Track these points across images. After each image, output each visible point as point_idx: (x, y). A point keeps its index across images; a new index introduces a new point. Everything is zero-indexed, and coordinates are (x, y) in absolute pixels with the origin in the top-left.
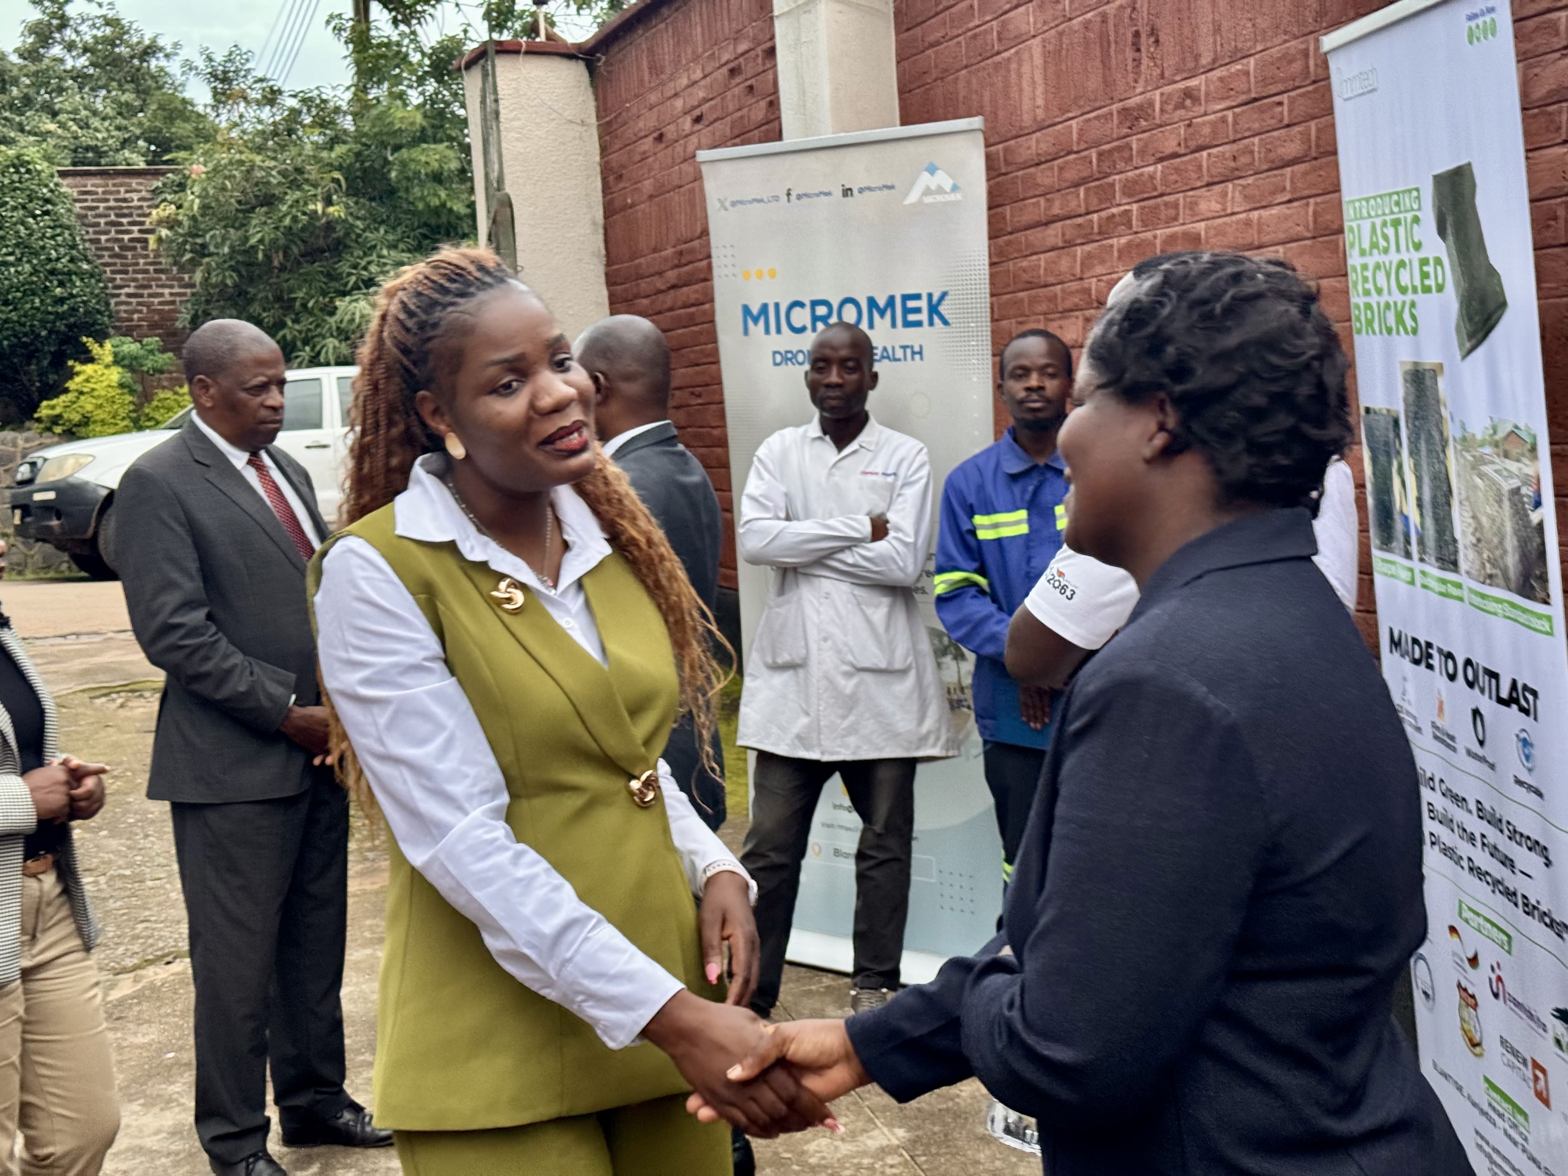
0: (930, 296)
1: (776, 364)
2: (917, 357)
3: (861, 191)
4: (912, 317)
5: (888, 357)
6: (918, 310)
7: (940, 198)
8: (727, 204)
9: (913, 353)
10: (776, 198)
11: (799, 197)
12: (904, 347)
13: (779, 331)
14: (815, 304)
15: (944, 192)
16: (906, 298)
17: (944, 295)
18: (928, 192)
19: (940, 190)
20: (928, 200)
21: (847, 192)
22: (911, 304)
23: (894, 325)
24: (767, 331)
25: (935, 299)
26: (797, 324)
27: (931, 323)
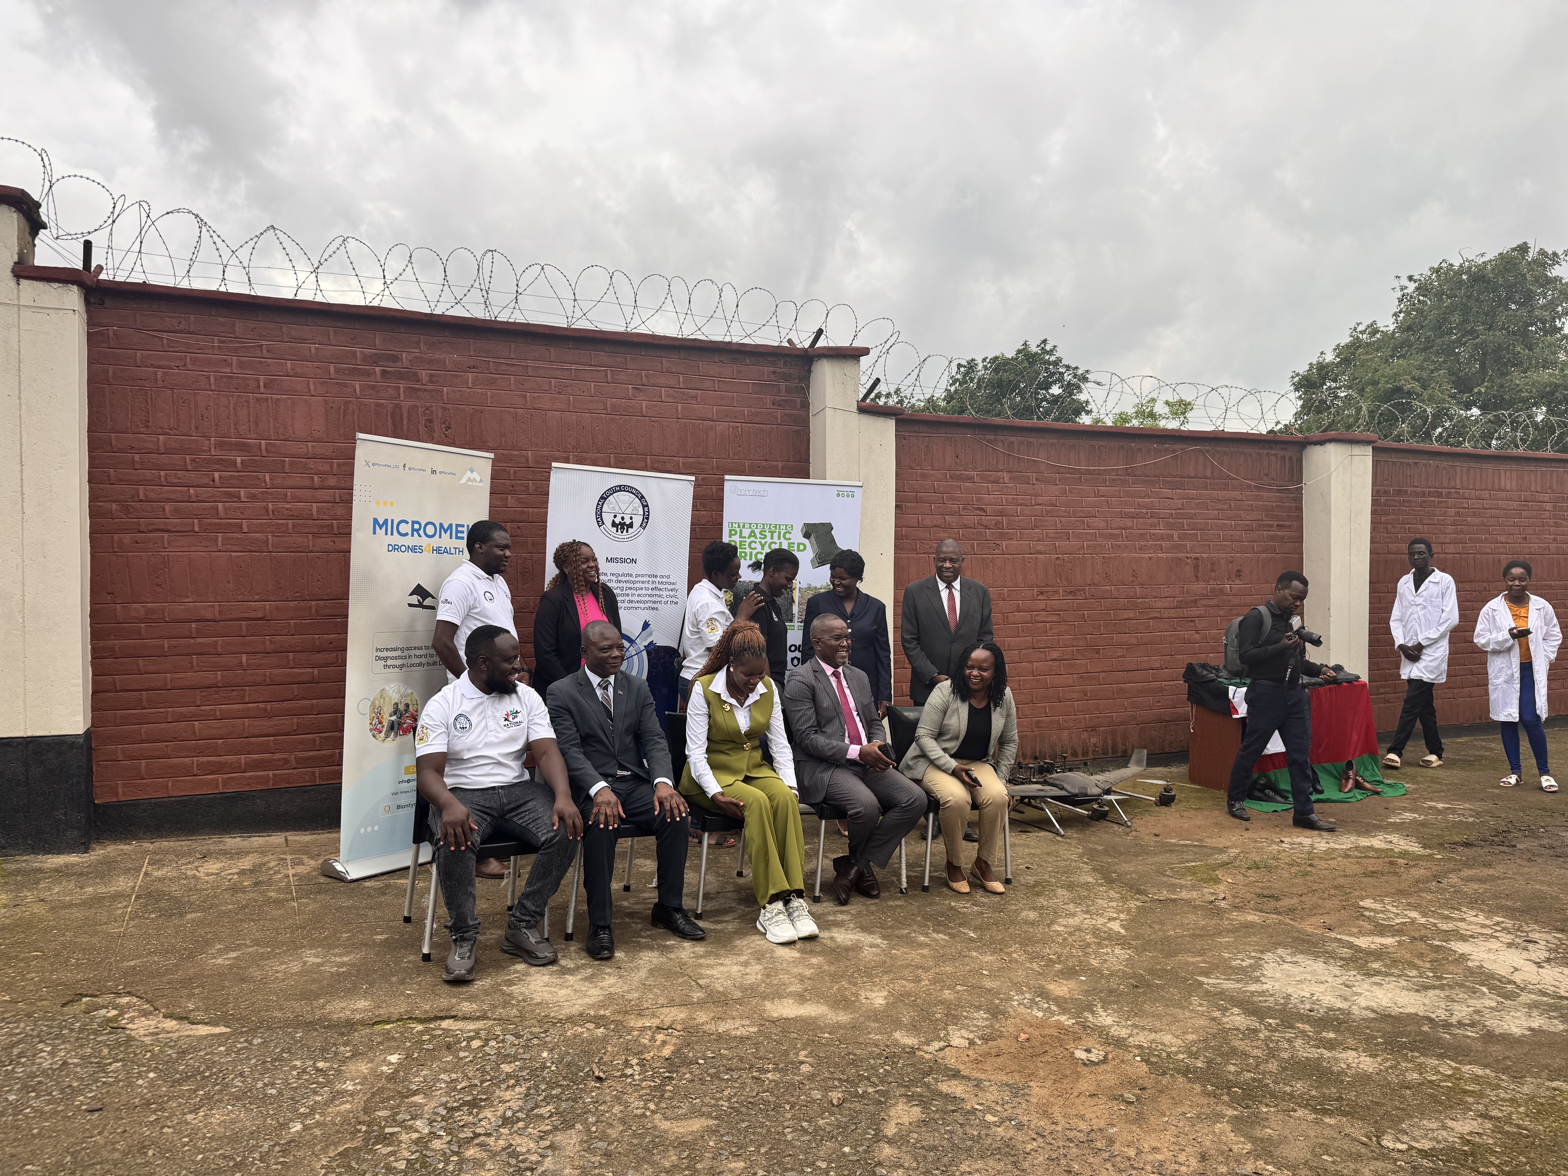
1: (389, 551)
3: (440, 473)
5: (447, 552)
7: (475, 484)
8: (370, 464)
9: (459, 551)
10: (397, 467)
11: (410, 469)
12: (455, 548)
13: (392, 534)
14: (413, 522)
15: (477, 482)
18: (469, 479)
19: (475, 480)
20: (470, 483)
21: (434, 472)
22: (459, 529)
24: (386, 534)
26: (403, 532)
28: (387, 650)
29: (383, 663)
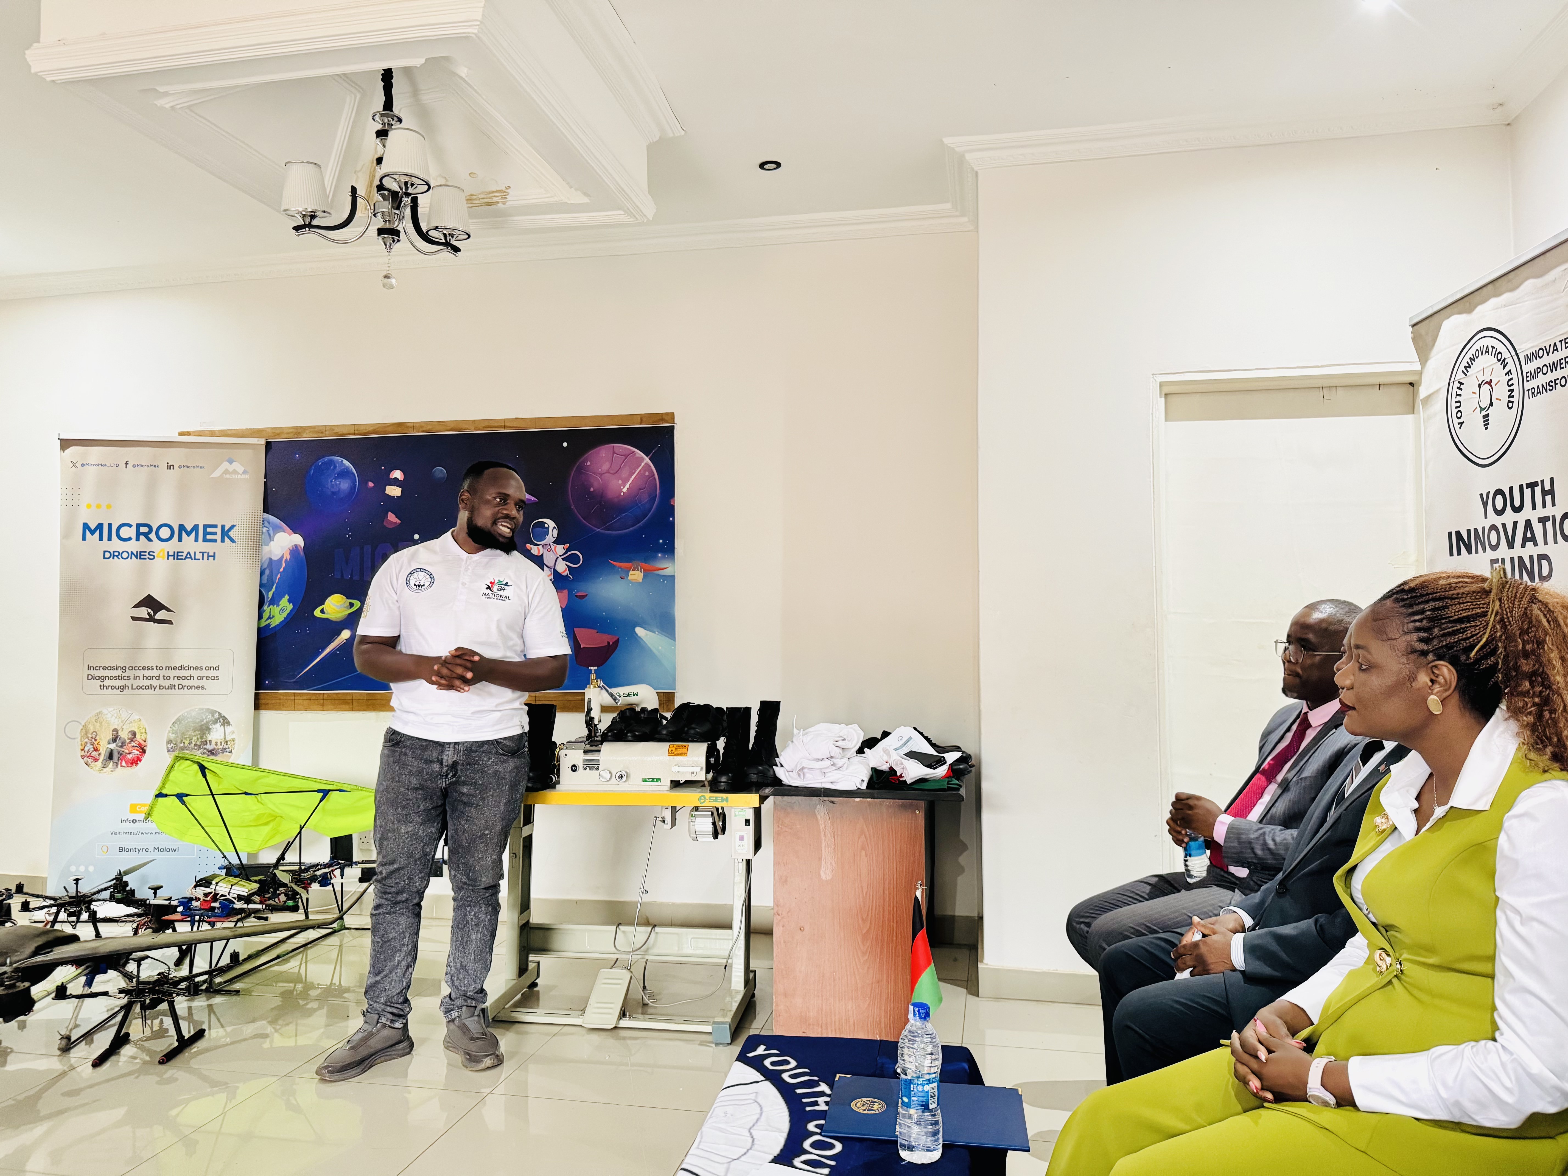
15: (239, 474)
17: (233, 527)
28: (104, 668)
29: (99, 682)
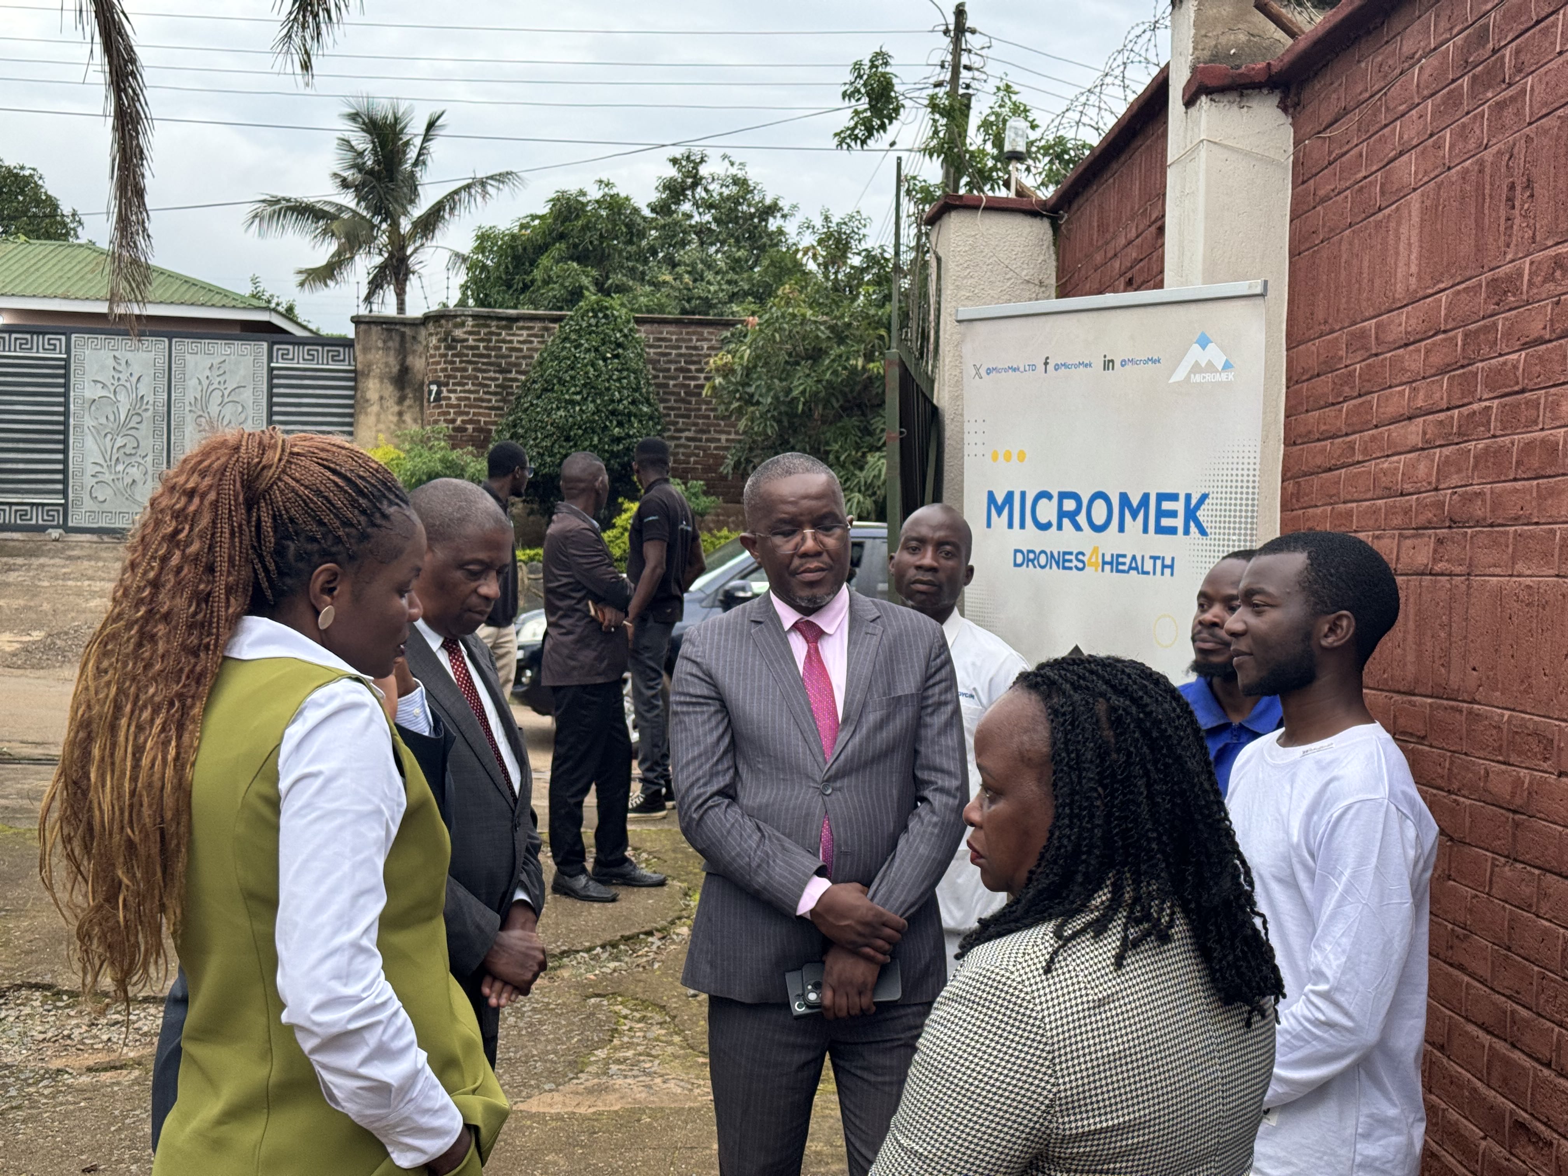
0: (1188, 497)
1: (1016, 565)
2: (1167, 571)
3: (1123, 363)
4: (1166, 522)
5: (1136, 569)
6: (1173, 514)
7: (1209, 377)
8: (983, 372)
9: (1164, 566)
10: (1033, 367)
11: (1057, 367)
12: (1154, 558)
13: (1022, 526)
14: (1063, 496)
16: (1161, 497)
18: (1196, 368)
19: (1210, 367)
20: (1197, 378)
21: (1109, 364)
22: (1167, 505)
23: (1145, 530)
24: (1010, 525)
25: (1194, 501)
26: (1043, 520)
27: (1187, 532)
